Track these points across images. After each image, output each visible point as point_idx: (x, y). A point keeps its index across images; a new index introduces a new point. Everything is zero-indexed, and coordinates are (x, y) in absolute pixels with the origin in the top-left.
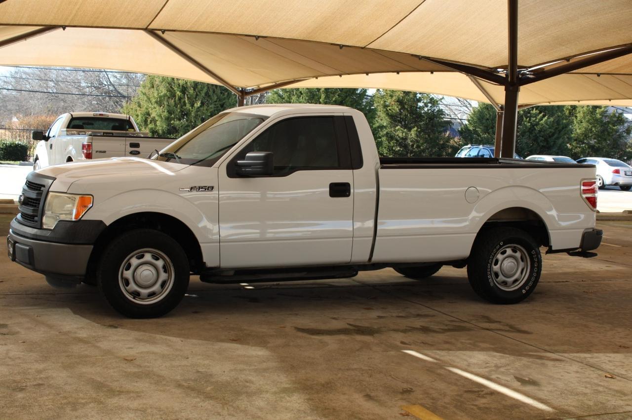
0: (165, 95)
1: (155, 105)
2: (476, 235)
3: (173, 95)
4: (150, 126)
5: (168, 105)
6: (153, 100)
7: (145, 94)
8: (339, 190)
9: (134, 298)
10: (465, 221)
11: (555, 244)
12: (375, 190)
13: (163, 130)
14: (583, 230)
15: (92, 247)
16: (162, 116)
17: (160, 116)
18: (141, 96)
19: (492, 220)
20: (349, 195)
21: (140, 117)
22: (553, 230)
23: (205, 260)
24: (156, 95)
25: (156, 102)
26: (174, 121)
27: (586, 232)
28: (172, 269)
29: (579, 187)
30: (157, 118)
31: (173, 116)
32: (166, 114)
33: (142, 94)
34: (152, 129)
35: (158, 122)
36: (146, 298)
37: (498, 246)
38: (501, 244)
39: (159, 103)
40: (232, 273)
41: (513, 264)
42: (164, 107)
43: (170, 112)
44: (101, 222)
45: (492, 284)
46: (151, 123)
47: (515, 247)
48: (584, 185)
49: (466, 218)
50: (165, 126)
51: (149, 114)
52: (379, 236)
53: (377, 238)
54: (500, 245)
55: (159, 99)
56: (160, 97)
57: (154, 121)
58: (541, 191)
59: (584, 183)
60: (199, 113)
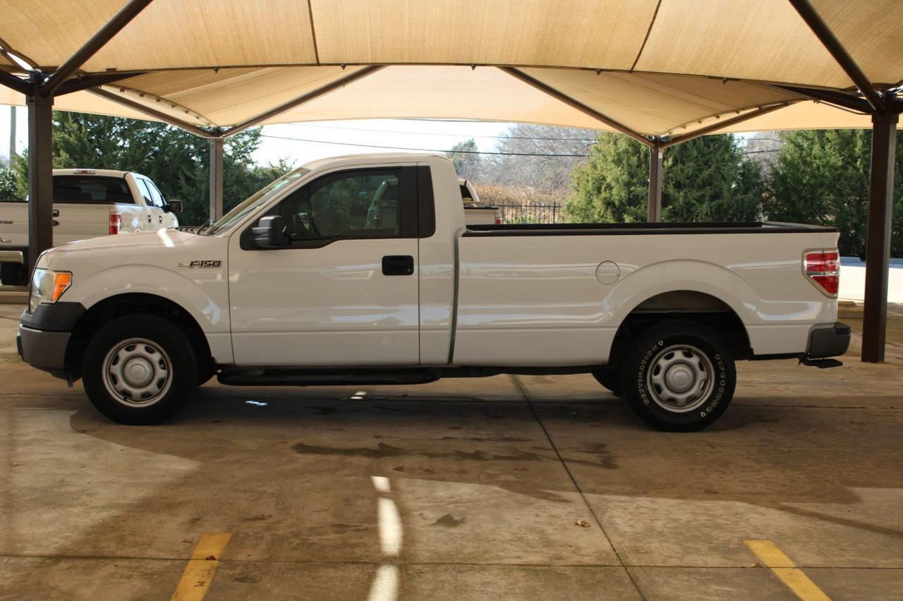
0: (627, 151)
1: (613, 165)
2: (616, 329)
3: (637, 151)
4: (603, 195)
5: (628, 165)
6: (610, 159)
7: (599, 151)
8: (397, 266)
9: (125, 400)
10: (599, 309)
11: (758, 347)
12: (452, 266)
13: (621, 201)
14: (810, 326)
15: (70, 334)
16: (620, 180)
17: (617, 180)
18: (596, 154)
19: (641, 310)
20: (411, 273)
21: (590, 183)
22: (751, 325)
23: (213, 354)
24: (612, 151)
25: (614, 161)
26: (636, 187)
27: (816, 330)
28: (170, 364)
29: (800, 262)
30: (613, 184)
31: (635, 180)
32: (625, 177)
33: (597, 151)
34: (605, 198)
35: (614, 190)
36: (139, 399)
37: (655, 346)
38: (661, 343)
39: (618, 162)
40: (260, 373)
41: (685, 374)
42: (623, 168)
43: (632, 175)
44: (79, 305)
45: (646, 402)
46: (605, 190)
47: (689, 349)
48: (810, 258)
49: (598, 304)
50: (624, 195)
51: (604, 179)
52: (459, 329)
53: (457, 331)
54: (658, 345)
55: (616, 158)
56: (618, 154)
57: (609, 187)
58: (729, 267)
59: (808, 256)
60: (670, 174)
